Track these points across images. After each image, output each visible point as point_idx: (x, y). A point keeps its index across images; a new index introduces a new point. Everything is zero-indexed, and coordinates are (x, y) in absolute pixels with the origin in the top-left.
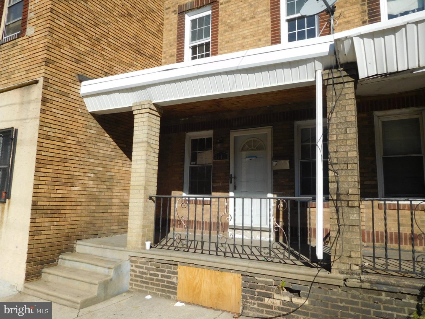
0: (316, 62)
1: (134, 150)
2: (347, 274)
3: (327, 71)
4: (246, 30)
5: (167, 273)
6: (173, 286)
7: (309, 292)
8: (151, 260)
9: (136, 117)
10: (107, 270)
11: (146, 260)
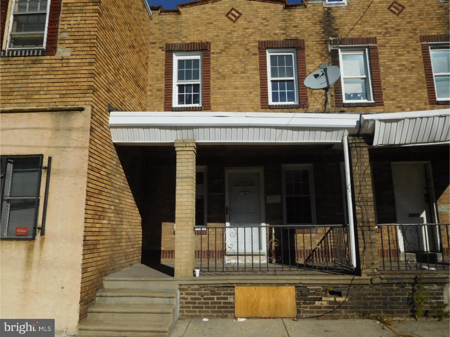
0: (346, 130)
1: (177, 184)
2: (372, 275)
3: (351, 138)
4: (237, 82)
5: (223, 295)
6: (231, 305)
7: (348, 291)
8: (204, 286)
9: (177, 153)
10: (167, 300)
11: (198, 286)
